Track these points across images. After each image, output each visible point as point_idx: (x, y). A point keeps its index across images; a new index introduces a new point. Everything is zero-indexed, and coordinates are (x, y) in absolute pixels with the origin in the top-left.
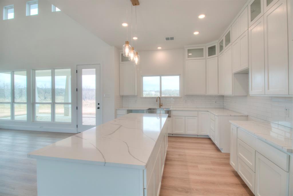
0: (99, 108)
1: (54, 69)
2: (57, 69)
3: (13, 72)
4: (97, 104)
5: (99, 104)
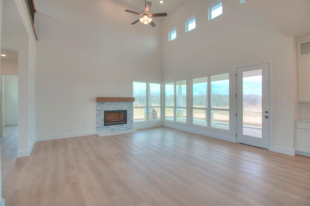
0: (267, 117)
1: (210, 76)
2: (213, 75)
3: (176, 82)
4: (265, 113)
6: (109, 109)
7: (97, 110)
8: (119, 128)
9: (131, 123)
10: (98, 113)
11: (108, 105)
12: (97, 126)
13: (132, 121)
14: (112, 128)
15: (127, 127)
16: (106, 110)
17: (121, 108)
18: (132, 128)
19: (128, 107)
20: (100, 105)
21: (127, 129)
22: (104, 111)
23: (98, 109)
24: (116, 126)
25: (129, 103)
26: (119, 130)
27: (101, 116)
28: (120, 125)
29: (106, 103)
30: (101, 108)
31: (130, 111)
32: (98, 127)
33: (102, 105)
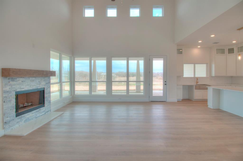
4: (164, 82)
5: (165, 82)
6: (23, 88)
7: (4, 92)
8: (36, 115)
9: (49, 104)
10: (6, 97)
11: (20, 82)
12: (5, 121)
13: (50, 102)
14: (27, 117)
15: (45, 111)
16: (18, 90)
17: (38, 86)
18: (51, 111)
19: (45, 84)
20: (9, 82)
21: (45, 114)
22: (15, 92)
23: (4, 89)
24: (33, 113)
25: (46, 78)
26: (36, 118)
27: (10, 101)
28: (38, 110)
29: (18, 79)
30: (10, 87)
31: (48, 89)
32: (5, 123)
33: (12, 83)
